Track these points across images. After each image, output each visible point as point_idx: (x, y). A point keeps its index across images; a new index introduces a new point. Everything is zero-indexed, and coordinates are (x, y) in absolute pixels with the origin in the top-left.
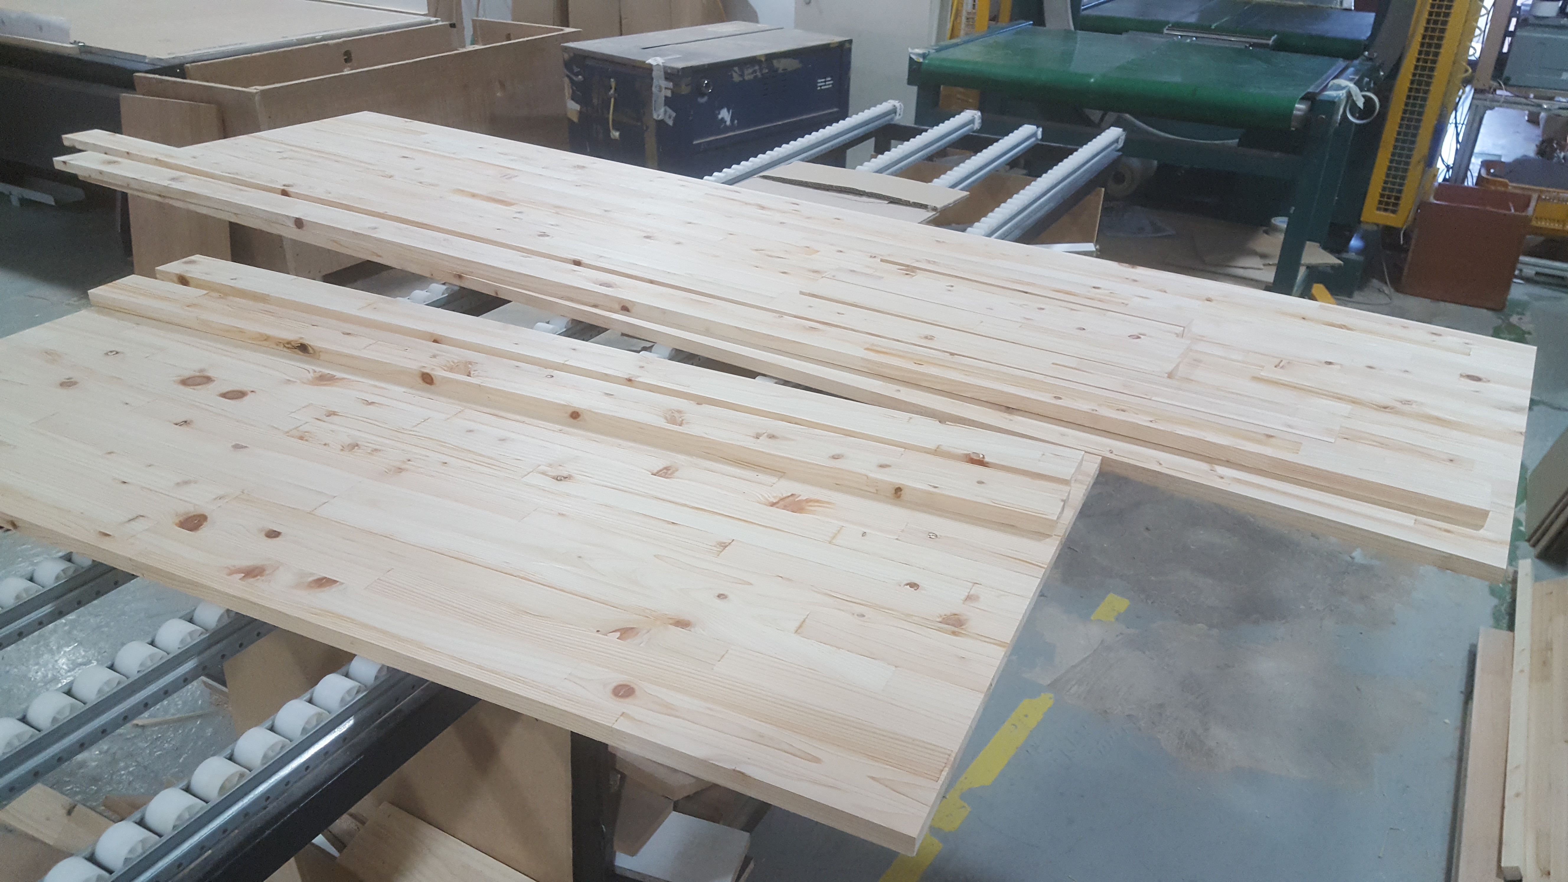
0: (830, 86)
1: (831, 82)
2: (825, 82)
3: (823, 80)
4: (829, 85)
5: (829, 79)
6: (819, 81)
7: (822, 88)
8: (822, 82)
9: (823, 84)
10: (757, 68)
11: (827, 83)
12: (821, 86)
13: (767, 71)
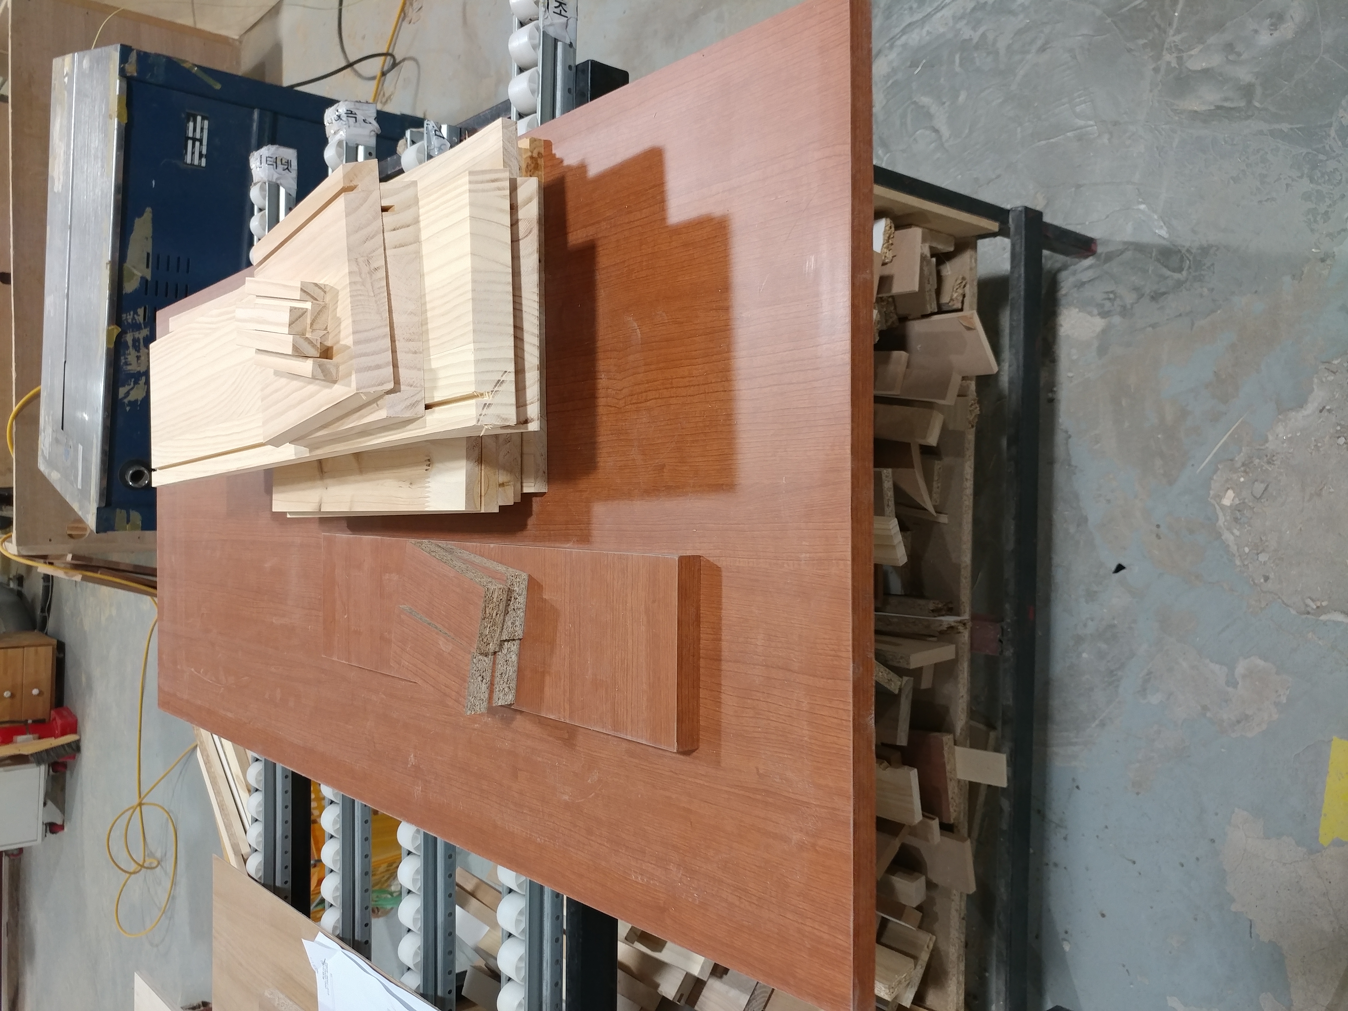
0: (206, 122)
1: (199, 118)
2: (194, 140)
3: (190, 143)
4: (202, 129)
5: (191, 125)
6: (189, 160)
7: (204, 152)
8: (193, 153)
9: (197, 144)
10: (129, 338)
11: (198, 136)
12: (201, 156)
13: (141, 311)
